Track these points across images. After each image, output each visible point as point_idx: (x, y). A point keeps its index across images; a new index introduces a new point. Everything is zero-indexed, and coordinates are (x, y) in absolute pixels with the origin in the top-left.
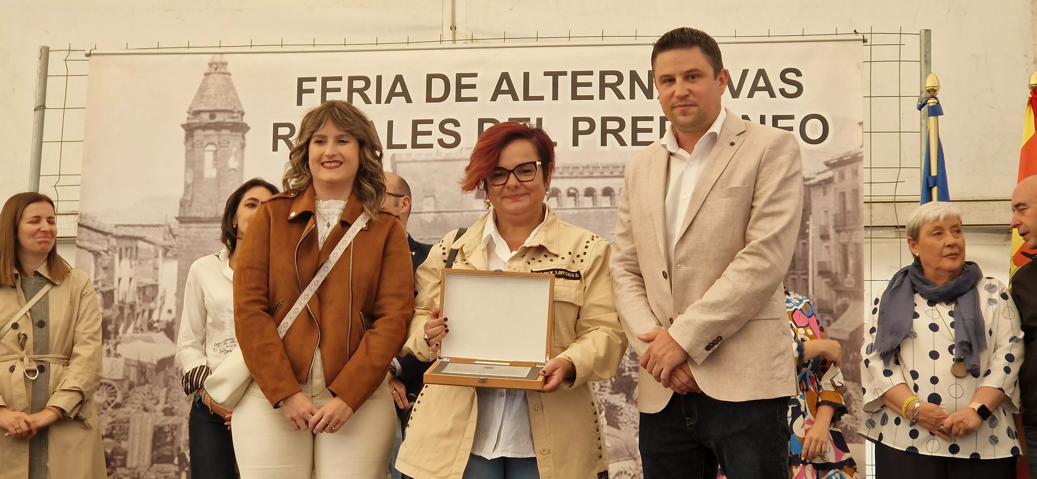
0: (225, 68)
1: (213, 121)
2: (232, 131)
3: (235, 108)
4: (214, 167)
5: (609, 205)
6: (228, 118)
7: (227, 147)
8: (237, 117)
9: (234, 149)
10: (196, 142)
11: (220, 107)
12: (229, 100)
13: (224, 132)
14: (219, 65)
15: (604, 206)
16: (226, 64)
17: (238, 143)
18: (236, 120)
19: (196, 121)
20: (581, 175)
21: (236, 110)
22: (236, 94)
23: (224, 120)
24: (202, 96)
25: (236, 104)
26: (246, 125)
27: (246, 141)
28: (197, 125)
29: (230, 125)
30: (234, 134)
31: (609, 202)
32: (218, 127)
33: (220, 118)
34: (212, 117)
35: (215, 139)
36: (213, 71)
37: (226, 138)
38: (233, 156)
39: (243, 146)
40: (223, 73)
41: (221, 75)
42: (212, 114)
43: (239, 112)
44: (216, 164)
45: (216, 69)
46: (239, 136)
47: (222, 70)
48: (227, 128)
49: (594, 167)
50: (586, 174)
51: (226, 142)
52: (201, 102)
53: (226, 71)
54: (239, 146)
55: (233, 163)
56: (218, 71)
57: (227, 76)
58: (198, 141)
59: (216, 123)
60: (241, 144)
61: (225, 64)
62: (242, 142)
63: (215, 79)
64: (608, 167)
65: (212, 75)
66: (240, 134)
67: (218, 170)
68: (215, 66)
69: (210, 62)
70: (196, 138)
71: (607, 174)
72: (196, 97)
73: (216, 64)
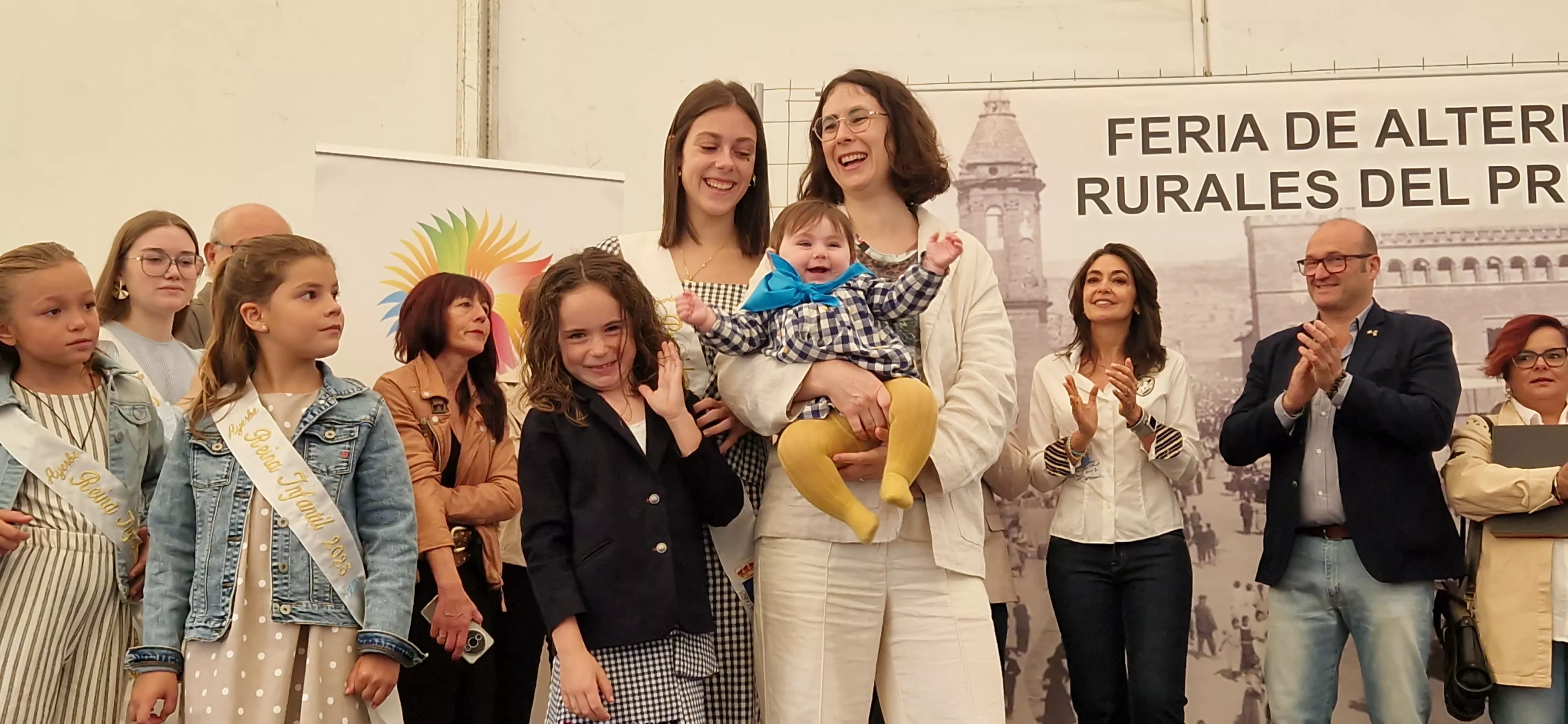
0: (1008, 108)
1: (994, 177)
2: (1020, 190)
3: (1023, 159)
4: (1000, 236)
5: (1545, 279)
6: (1015, 173)
7: (1017, 210)
8: (1027, 172)
9: (1026, 213)
10: (973, 204)
11: (1002, 159)
12: (1015, 149)
13: (1010, 190)
14: (998, 103)
15: (1537, 280)
16: (1009, 102)
17: (1030, 204)
18: (1026, 175)
19: (972, 177)
20: (1504, 241)
21: (1024, 162)
22: (1025, 142)
23: (1010, 175)
24: (978, 145)
25: (1024, 155)
26: (1040, 181)
27: (1041, 202)
28: (974, 182)
29: (1018, 181)
30: (1023, 193)
31: (1545, 275)
32: (1003, 184)
33: (1003, 172)
34: (993, 171)
35: (999, 201)
36: (991, 111)
37: (1013, 198)
38: (1025, 221)
39: (1038, 209)
40: (1004, 114)
41: (1003, 117)
42: (993, 168)
43: (1029, 164)
44: (1003, 232)
45: (995, 109)
46: (1031, 196)
47: (1004, 111)
48: (1014, 185)
49: (1521, 231)
50: (1512, 240)
51: (1014, 204)
52: (977, 153)
53: (1008, 112)
54: (1034, 208)
55: (1025, 231)
56: (997, 111)
57: (1011, 118)
58: (976, 203)
59: (998, 180)
60: (1035, 205)
61: (1005, 103)
62: (1037, 204)
63: (995, 122)
64: (1541, 230)
65: (989, 117)
66: (1033, 193)
67: (1005, 239)
68: (993, 105)
69: (987, 100)
70: (972, 200)
71: (1539, 239)
72: (969, 145)
73: (995, 102)
